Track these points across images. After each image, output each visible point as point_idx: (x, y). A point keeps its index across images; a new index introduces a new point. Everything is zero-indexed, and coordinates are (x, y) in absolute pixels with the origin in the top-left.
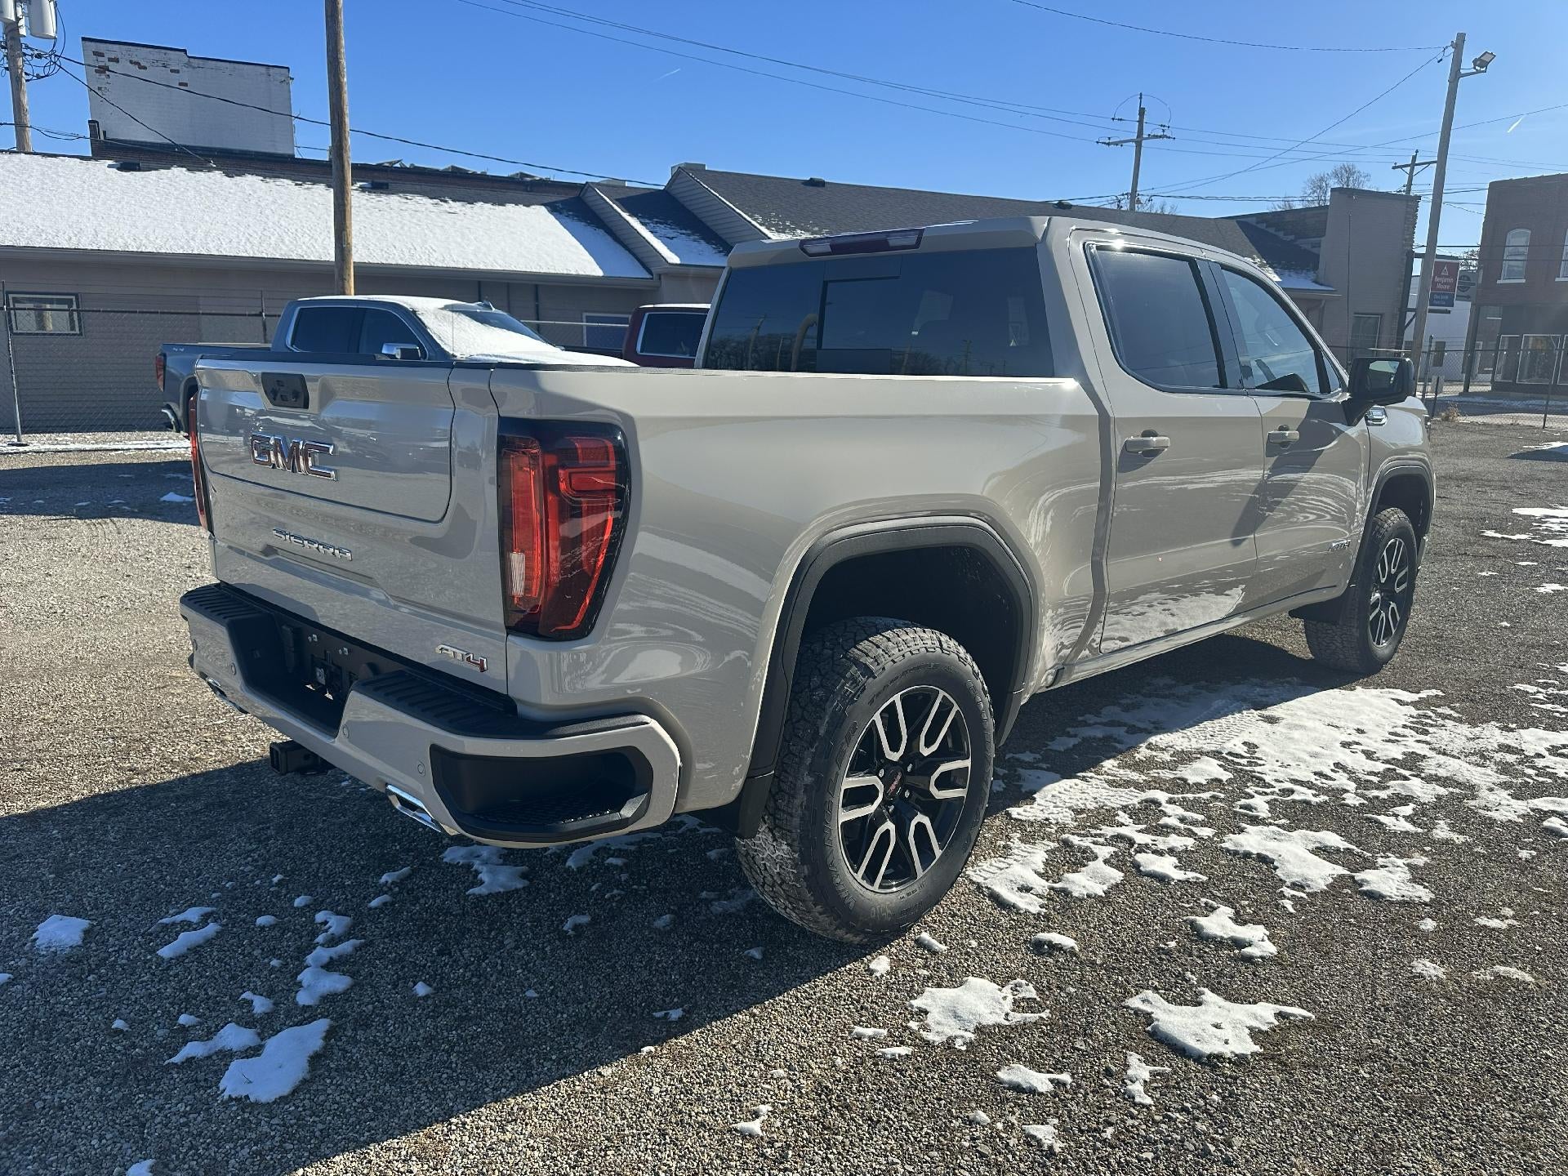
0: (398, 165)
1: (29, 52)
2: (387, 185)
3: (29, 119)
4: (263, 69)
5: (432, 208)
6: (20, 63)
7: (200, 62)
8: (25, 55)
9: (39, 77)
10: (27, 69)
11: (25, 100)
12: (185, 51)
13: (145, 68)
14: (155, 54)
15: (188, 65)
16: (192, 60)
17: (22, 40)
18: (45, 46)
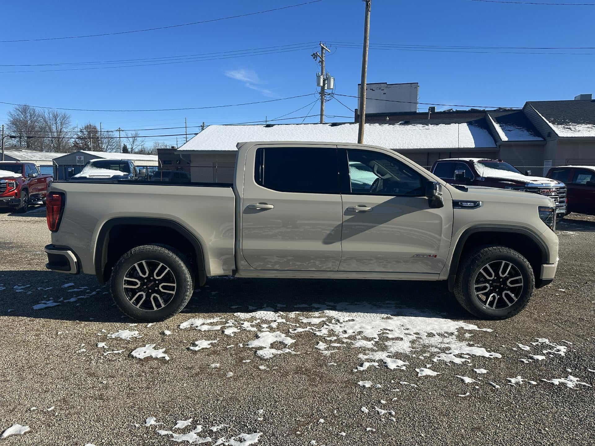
0: (451, 111)
1: (326, 94)
2: (409, 121)
3: (324, 113)
4: (410, 84)
5: (422, 128)
6: (323, 97)
7: (390, 86)
8: (326, 95)
9: (328, 100)
10: (325, 98)
11: (324, 108)
12: (386, 83)
13: (374, 90)
14: (378, 86)
15: (387, 87)
16: (388, 86)
17: (325, 91)
18: (330, 91)
